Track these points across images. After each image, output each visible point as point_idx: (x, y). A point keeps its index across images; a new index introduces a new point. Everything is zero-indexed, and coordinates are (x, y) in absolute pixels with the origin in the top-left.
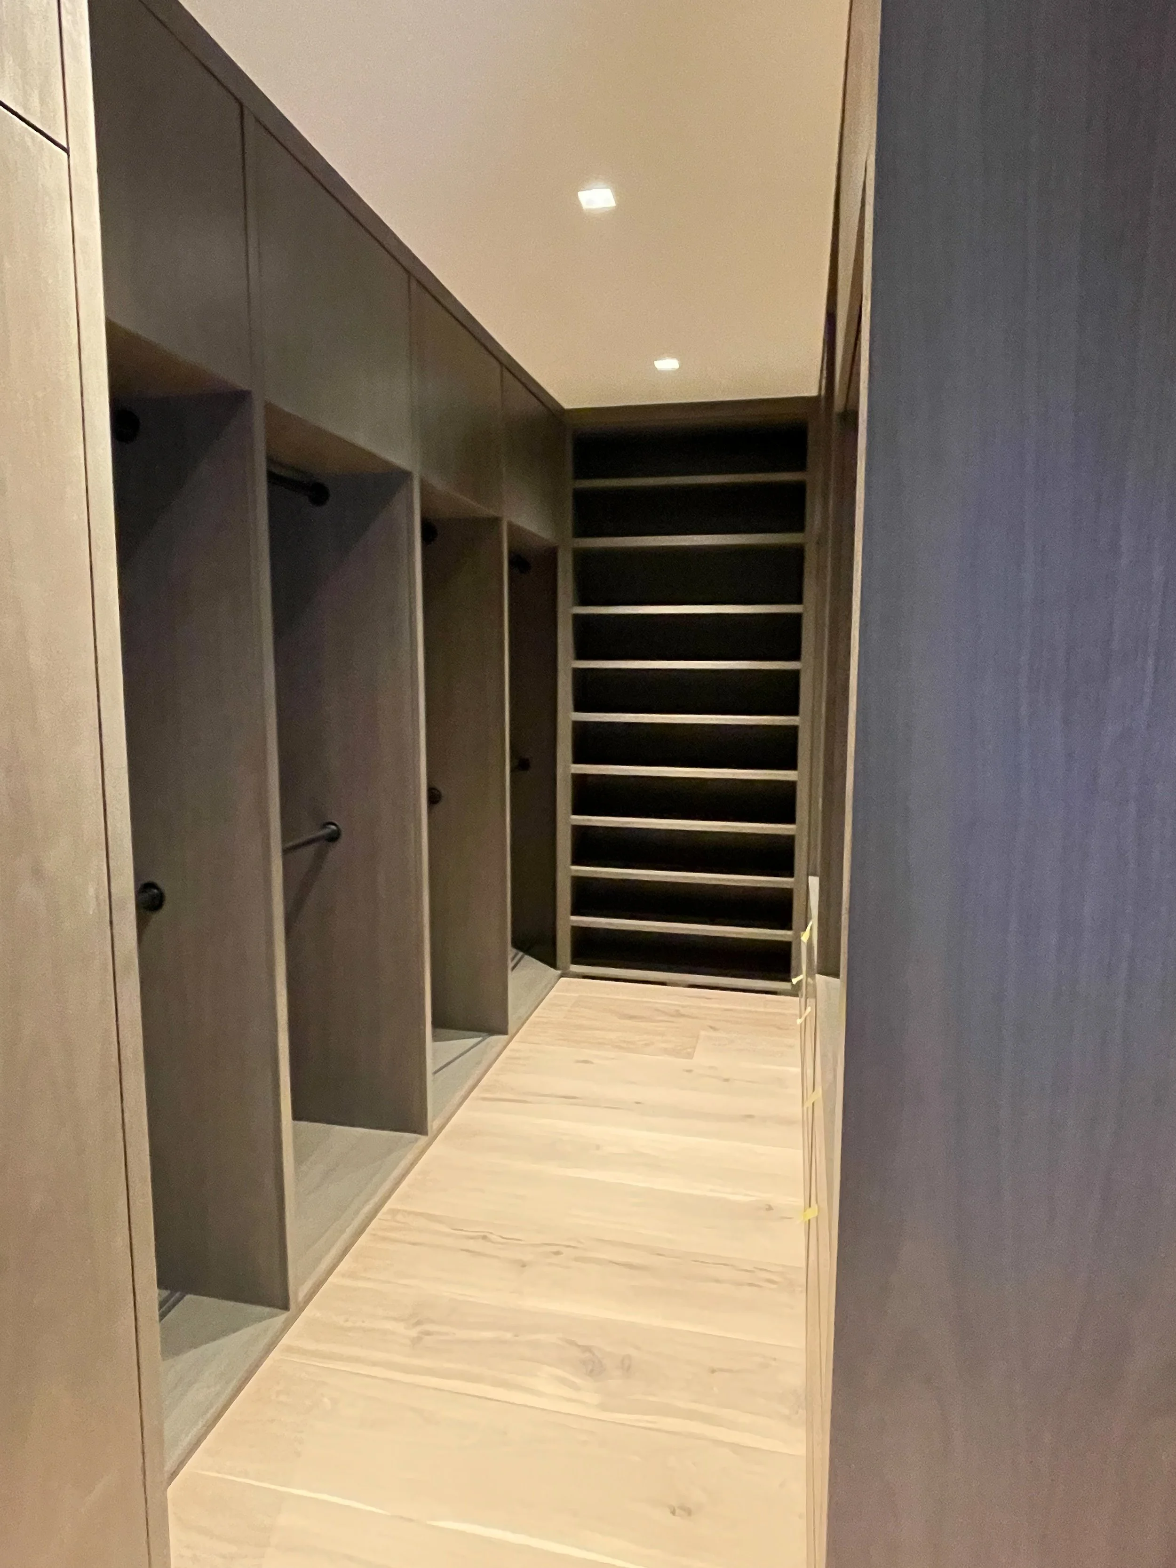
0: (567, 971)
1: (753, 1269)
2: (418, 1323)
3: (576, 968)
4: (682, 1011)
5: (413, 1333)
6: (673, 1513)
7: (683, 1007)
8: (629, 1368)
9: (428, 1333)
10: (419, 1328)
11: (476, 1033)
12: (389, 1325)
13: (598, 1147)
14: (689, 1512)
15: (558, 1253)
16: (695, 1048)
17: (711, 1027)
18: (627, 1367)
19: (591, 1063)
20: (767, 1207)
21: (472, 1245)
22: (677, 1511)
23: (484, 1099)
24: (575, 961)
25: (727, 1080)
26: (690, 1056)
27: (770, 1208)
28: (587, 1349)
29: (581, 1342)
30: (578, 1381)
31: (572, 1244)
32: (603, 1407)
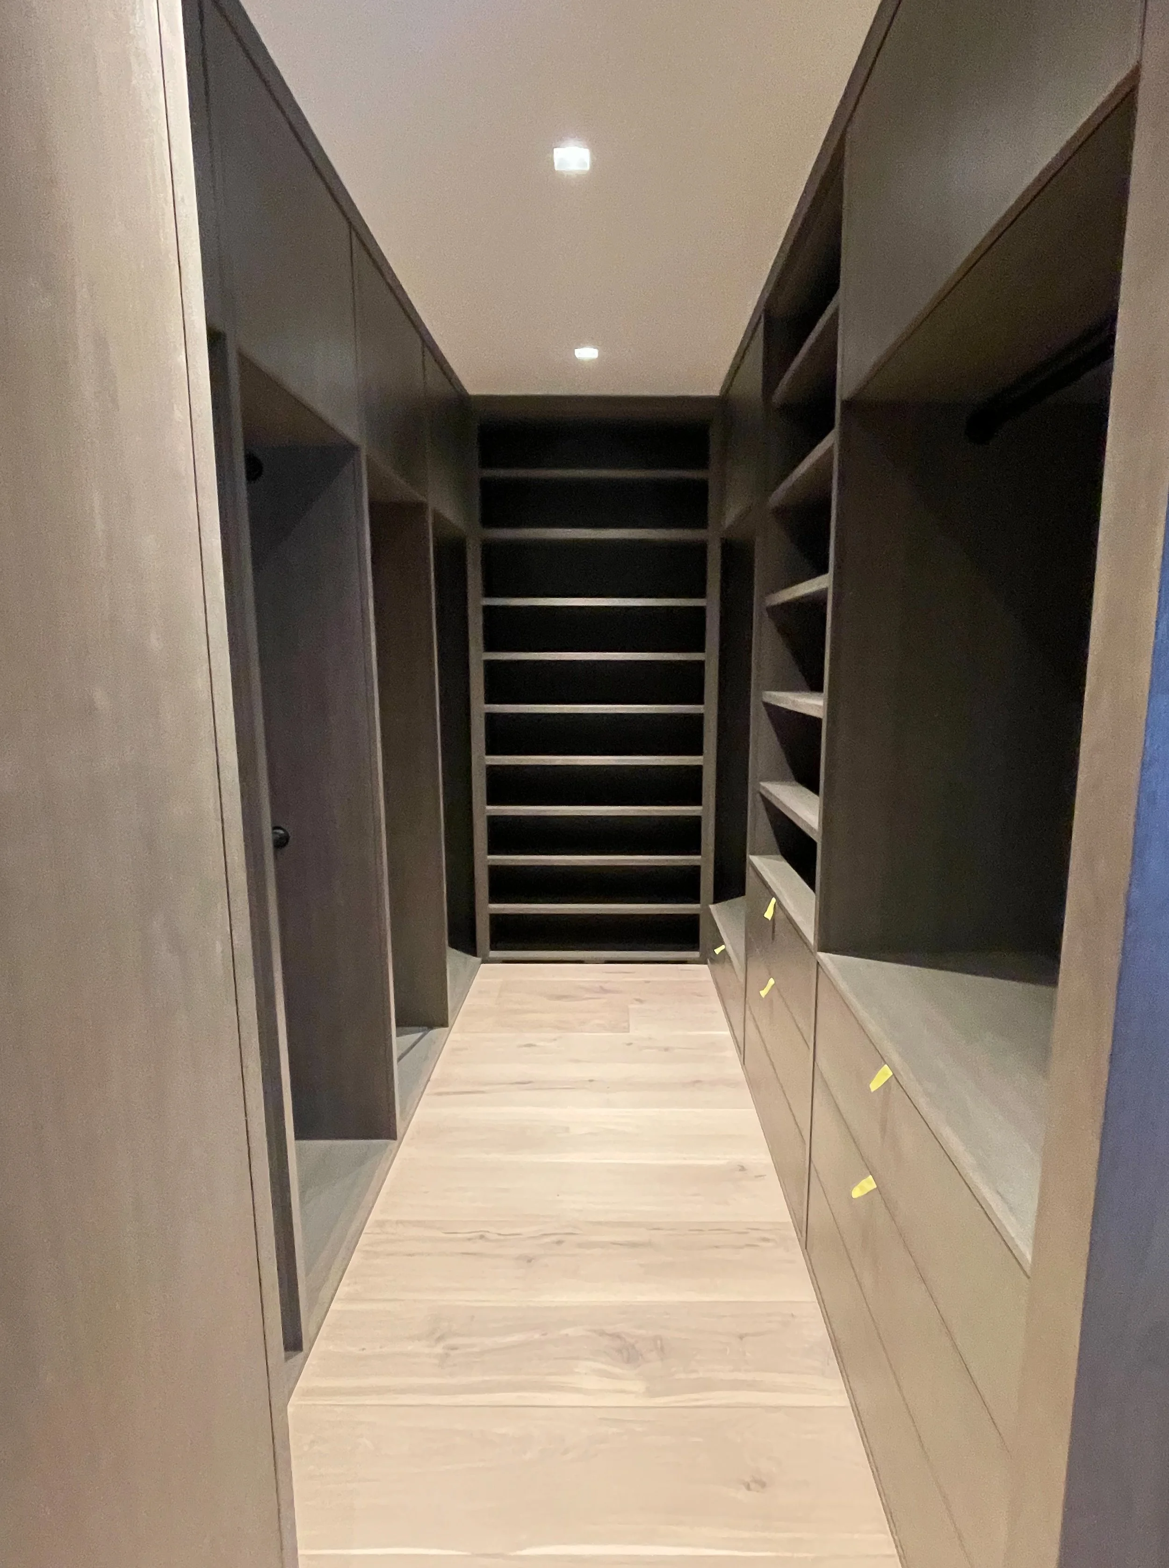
0: (487, 958)
1: (745, 1231)
2: (440, 1339)
3: (493, 954)
4: (606, 986)
5: (439, 1349)
6: (748, 1488)
7: (606, 982)
8: (662, 1349)
9: (454, 1348)
10: (442, 1344)
11: (416, 1028)
12: (410, 1347)
13: (567, 1130)
14: (763, 1485)
15: (559, 1242)
16: (628, 1021)
17: (637, 1000)
18: (662, 1348)
19: (535, 1046)
20: (740, 1168)
21: (474, 1247)
22: (753, 1486)
23: (440, 1094)
24: (493, 948)
25: (666, 1049)
26: (626, 1030)
27: (743, 1169)
28: (617, 1336)
29: (609, 1329)
30: (617, 1371)
31: (570, 1230)
32: (651, 1393)
